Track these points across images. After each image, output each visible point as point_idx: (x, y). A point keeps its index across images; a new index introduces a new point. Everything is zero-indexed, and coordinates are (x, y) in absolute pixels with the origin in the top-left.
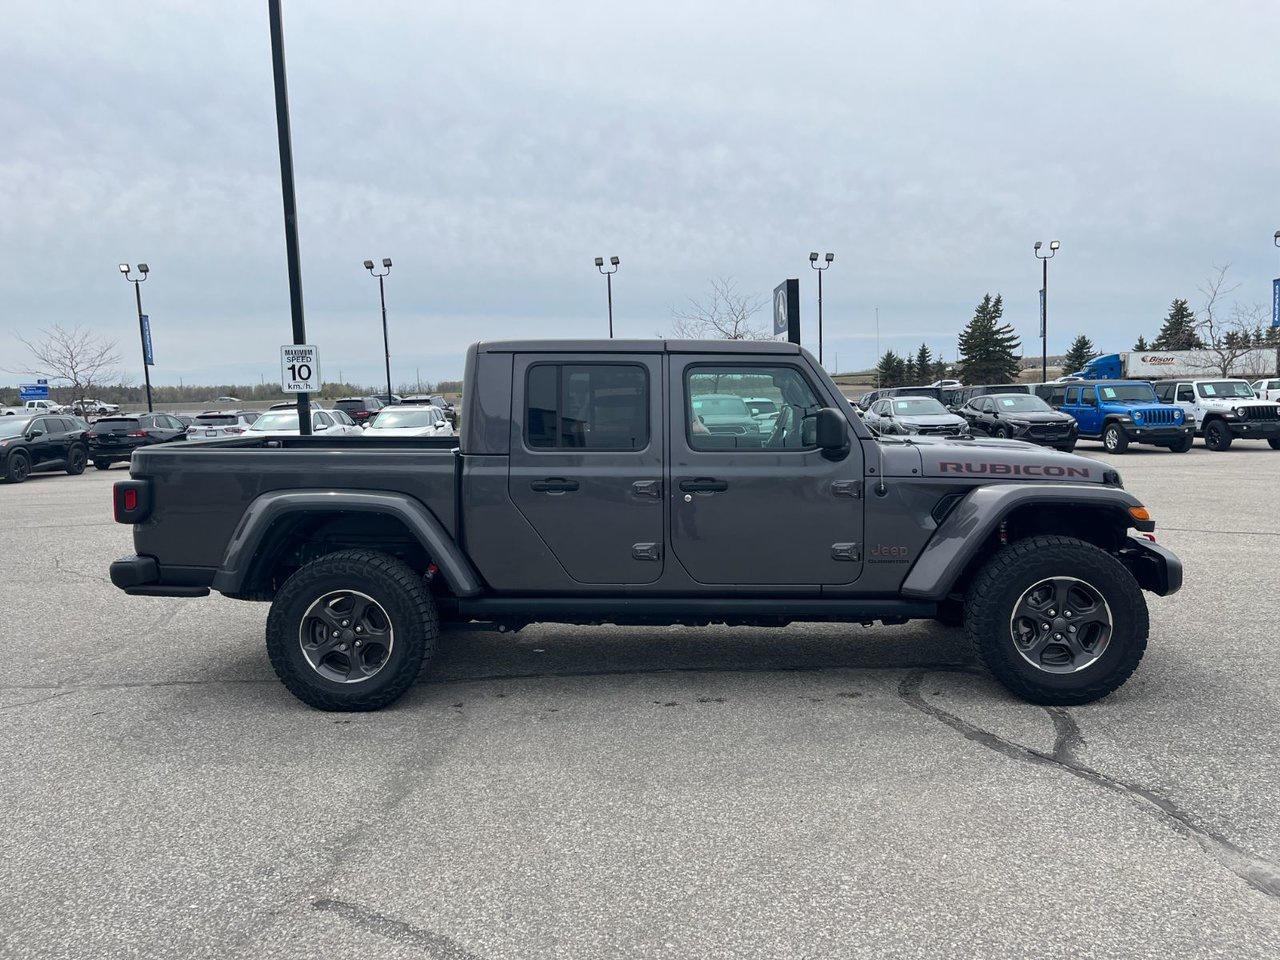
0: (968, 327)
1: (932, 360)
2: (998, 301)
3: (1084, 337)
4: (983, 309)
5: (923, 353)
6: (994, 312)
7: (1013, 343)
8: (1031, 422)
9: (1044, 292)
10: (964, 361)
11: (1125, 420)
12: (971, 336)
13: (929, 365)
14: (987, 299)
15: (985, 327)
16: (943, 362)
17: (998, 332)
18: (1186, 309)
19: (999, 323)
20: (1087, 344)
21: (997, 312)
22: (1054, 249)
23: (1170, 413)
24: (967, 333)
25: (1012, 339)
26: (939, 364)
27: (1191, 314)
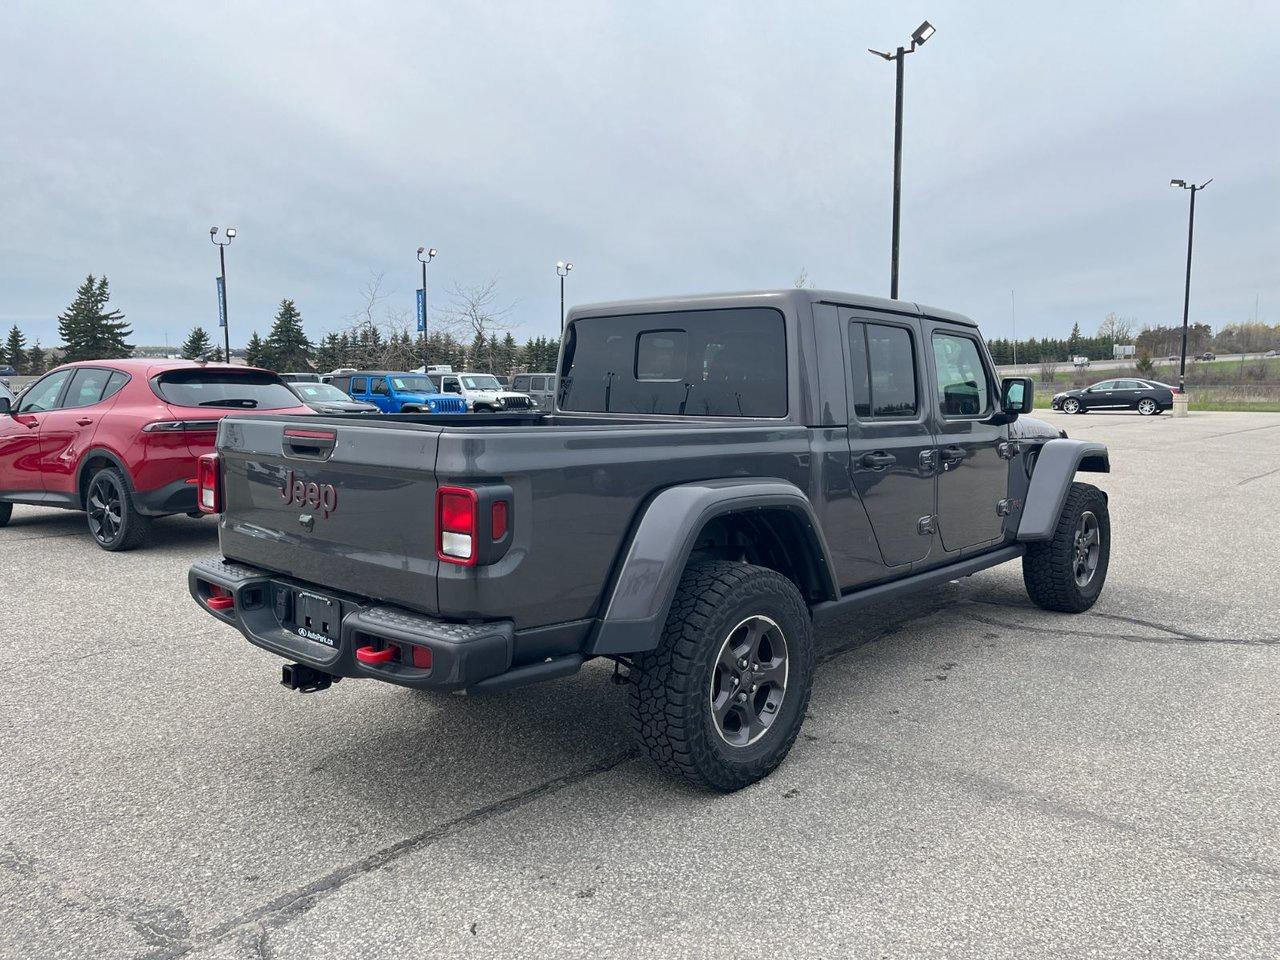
0: (69, 309)
1: (27, 347)
2: (104, 284)
3: (200, 330)
4: (86, 291)
5: (15, 338)
6: (99, 295)
7: (124, 330)
8: (346, 411)
9: (222, 281)
10: (66, 348)
11: (424, 409)
12: (74, 320)
13: (23, 351)
14: (91, 280)
15: (90, 311)
16: (41, 347)
17: (106, 317)
18: (293, 309)
19: (106, 309)
20: (203, 336)
21: (102, 296)
22: (230, 237)
23: (456, 402)
24: (67, 315)
25: (121, 326)
26: (36, 350)
27: (298, 315)
